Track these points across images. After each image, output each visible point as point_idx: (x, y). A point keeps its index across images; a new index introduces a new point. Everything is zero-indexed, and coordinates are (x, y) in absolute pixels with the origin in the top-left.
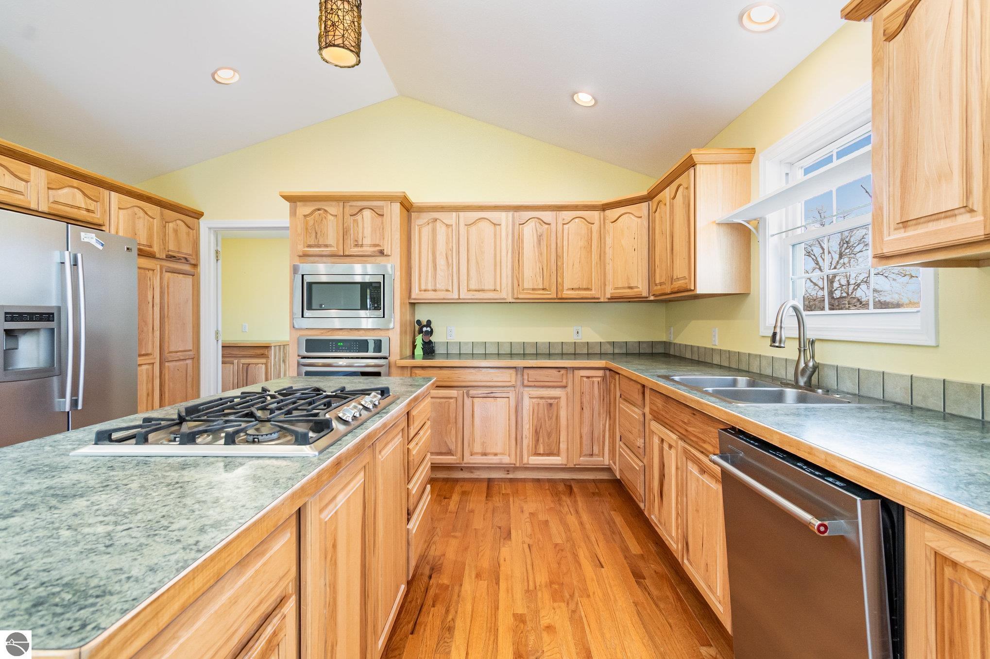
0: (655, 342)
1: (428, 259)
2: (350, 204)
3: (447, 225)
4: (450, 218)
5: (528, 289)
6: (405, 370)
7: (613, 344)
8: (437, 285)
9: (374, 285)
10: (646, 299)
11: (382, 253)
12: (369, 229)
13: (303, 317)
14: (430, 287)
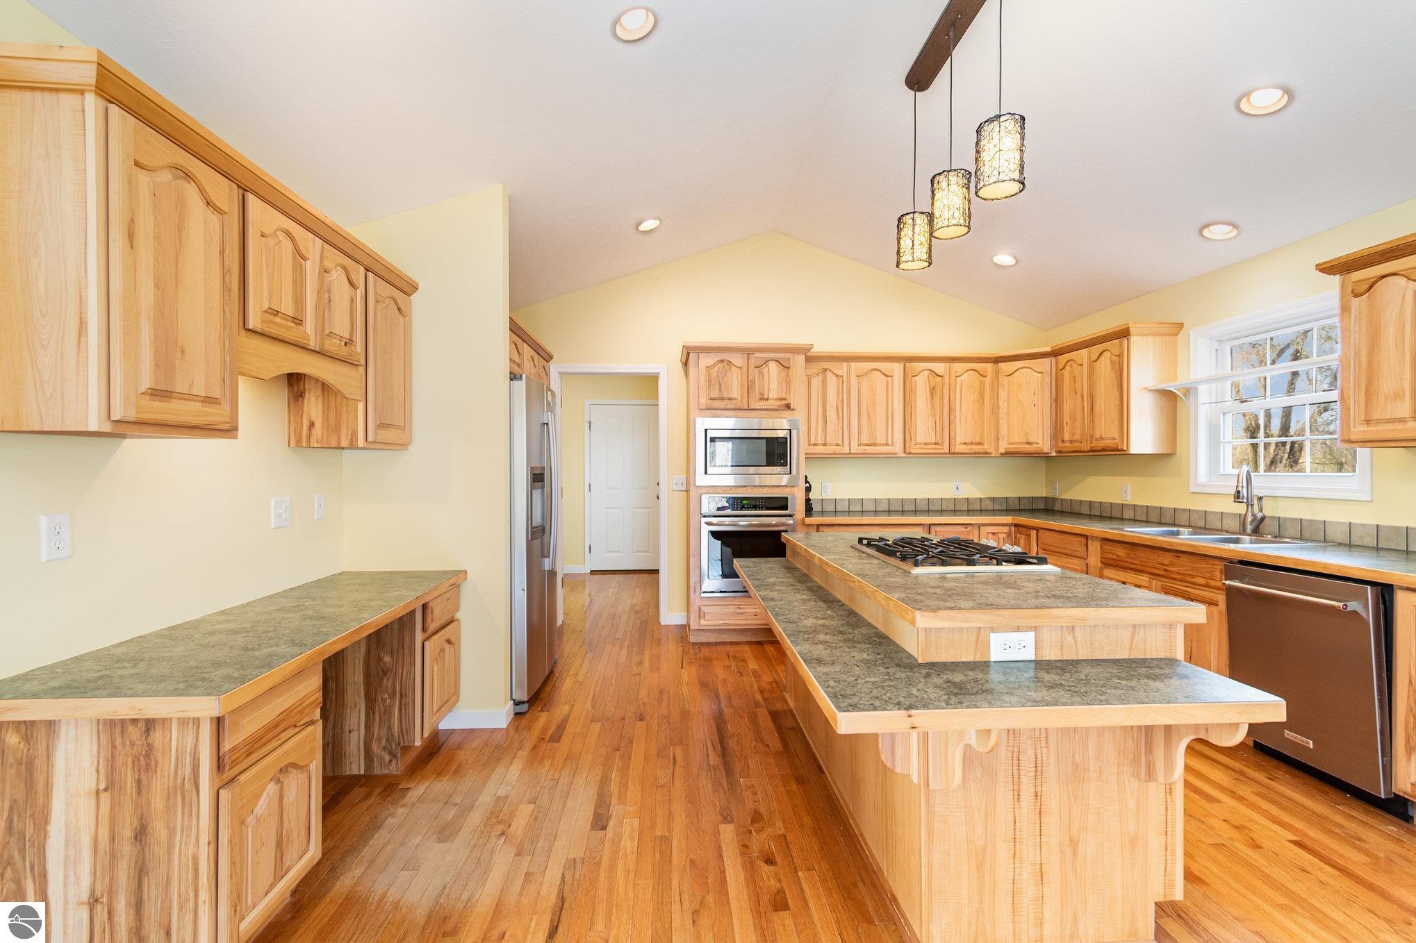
0: (1035, 498)
1: (818, 411)
2: (756, 355)
3: (837, 376)
4: (842, 369)
5: (920, 444)
6: (811, 528)
7: (993, 500)
8: (828, 439)
9: (780, 440)
10: (1047, 455)
11: (788, 407)
12: (776, 382)
13: (706, 473)
14: (820, 441)
